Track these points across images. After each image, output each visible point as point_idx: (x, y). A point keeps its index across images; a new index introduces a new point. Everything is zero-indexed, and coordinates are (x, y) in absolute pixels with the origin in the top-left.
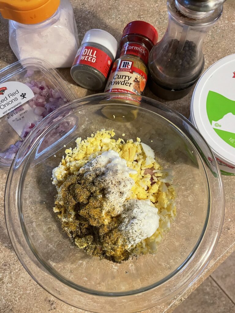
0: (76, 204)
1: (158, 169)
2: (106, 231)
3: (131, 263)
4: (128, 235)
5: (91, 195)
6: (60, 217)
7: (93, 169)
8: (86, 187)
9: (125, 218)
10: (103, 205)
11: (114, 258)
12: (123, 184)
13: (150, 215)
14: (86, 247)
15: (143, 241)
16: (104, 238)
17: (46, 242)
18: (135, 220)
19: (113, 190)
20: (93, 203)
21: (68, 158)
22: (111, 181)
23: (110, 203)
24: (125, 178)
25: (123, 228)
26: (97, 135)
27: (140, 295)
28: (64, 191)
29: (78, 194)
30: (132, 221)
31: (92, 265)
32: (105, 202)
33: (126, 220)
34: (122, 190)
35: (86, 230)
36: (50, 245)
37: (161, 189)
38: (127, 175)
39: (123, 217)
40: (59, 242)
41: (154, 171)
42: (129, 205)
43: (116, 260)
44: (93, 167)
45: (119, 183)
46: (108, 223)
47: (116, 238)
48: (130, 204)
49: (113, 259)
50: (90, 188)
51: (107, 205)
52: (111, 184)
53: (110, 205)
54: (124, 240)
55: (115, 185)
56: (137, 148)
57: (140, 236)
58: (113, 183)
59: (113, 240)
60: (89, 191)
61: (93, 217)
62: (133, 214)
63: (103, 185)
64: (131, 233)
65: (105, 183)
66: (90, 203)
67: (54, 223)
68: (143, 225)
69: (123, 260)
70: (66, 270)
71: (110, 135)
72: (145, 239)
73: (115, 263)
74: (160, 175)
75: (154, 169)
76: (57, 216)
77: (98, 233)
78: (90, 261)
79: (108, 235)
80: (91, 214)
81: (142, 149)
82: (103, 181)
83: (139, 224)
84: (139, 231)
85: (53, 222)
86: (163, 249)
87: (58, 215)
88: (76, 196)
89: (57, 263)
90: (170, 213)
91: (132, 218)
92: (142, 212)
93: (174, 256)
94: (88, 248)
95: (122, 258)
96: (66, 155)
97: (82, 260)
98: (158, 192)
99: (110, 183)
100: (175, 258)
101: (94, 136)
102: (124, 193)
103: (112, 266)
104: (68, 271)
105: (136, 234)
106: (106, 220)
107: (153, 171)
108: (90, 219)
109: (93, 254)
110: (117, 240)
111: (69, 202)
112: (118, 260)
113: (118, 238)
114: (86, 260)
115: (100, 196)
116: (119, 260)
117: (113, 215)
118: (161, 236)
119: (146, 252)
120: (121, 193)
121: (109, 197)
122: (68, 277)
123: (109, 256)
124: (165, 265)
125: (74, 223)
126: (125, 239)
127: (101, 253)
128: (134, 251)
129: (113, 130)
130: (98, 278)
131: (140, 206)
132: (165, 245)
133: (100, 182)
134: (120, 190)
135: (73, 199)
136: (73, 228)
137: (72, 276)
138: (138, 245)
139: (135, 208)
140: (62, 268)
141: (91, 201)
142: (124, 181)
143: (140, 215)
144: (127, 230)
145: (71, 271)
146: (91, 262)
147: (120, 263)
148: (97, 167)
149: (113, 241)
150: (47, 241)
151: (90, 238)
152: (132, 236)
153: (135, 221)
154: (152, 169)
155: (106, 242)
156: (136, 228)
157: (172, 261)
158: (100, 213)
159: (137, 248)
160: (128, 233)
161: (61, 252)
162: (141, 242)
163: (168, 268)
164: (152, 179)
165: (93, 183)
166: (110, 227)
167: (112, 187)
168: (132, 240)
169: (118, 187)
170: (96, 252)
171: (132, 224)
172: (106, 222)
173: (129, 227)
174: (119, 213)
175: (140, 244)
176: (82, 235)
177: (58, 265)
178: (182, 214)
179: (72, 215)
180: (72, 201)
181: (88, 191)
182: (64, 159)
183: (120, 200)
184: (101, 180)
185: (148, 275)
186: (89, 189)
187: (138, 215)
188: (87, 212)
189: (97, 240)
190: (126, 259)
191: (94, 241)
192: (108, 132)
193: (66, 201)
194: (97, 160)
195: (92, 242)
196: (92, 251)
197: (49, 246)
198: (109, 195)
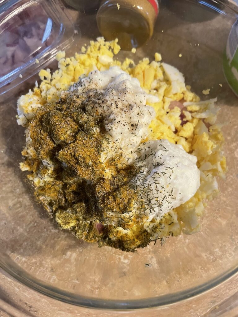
0: (54, 148)
1: (192, 101)
2: (108, 189)
3: (150, 254)
4: (148, 194)
5: (80, 129)
6: (31, 178)
7: (84, 91)
8: (71, 114)
9: (140, 167)
10: (101, 146)
11: (123, 244)
12: (136, 110)
13: (186, 163)
14: (74, 227)
15: (172, 213)
16: (103, 200)
17: (13, 224)
18: (160, 167)
19: (120, 117)
20: (84, 141)
21: (43, 85)
22: (116, 102)
23: (114, 143)
24: (139, 102)
25: (138, 183)
26: (91, 49)
27: (166, 308)
28: (34, 126)
29: (56, 125)
30: (155, 170)
31: (88, 258)
32: (105, 140)
33: (145, 170)
34: (135, 120)
35: (74, 196)
36: (19, 228)
37: (197, 130)
38: (143, 99)
39: (138, 165)
40: (34, 224)
41: (185, 104)
42: (147, 149)
43: (126, 246)
44: (83, 87)
45: (130, 107)
46: (110, 176)
47: (127, 199)
48: (149, 147)
49: (121, 244)
50: (77, 116)
51: (108, 145)
52: (115, 107)
53: (115, 147)
54: (142, 205)
55: (122, 109)
56: (156, 71)
57: (169, 199)
58: (118, 106)
59: (121, 203)
60: (77, 121)
61: (84, 162)
62: (156, 159)
63: (100, 110)
64: (155, 192)
65: (104, 105)
66: (78, 141)
67: (26, 195)
68: (176, 178)
69: (139, 247)
70: (43, 268)
71: (113, 51)
72: (177, 208)
73: (125, 253)
74: (196, 108)
75: (186, 101)
76: (27, 178)
77: (93, 194)
78: (84, 251)
79: (111, 195)
80: (79, 156)
81: (164, 73)
82: (100, 101)
83: (167, 175)
84: (169, 189)
85: (24, 194)
86: (202, 231)
87: (28, 176)
88: (53, 131)
89: (29, 255)
90: (217, 166)
91: (155, 166)
92: (172, 156)
93: (220, 241)
94: (79, 228)
95: (137, 243)
96: (42, 81)
97: (70, 251)
98: (193, 135)
99: (114, 105)
100: (222, 244)
101: (86, 51)
102: (138, 126)
103: (120, 258)
104: (46, 269)
105: (163, 192)
106: (107, 171)
107: (182, 104)
108: (77, 166)
109: (86, 238)
110: (129, 202)
111: (42, 145)
112: (130, 245)
113: (129, 200)
114: (77, 250)
115: (96, 130)
116: (133, 247)
117: (120, 166)
118: (204, 204)
119: (178, 231)
120: (134, 126)
121: (112, 128)
122: (47, 280)
123: (114, 241)
124: (206, 256)
125: (53, 185)
126: (142, 202)
127: (100, 237)
128: (157, 229)
129: (117, 40)
130: (96, 280)
131: (168, 148)
132: (205, 225)
133: (96, 103)
134: (132, 120)
135: (48, 138)
136: (52, 195)
137: (55, 277)
138: (164, 220)
139: (158, 150)
140: (38, 264)
141: (79, 137)
142: (138, 106)
143: (169, 160)
144: (146, 186)
145: (52, 269)
146: (86, 254)
147: (133, 251)
148: (90, 87)
149: (121, 205)
150: (15, 223)
151: (81, 207)
152: (156, 196)
153: (161, 169)
154: (183, 100)
155: (109, 206)
156: (162, 181)
157: (217, 250)
158: (96, 155)
159: (163, 225)
160: (149, 190)
161: (36, 239)
162: (169, 214)
163: (211, 261)
164: (182, 116)
165: (83, 108)
166: (116, 184)
167: (118, 112)
168: (155, 204)
169: (128, 113)
170: (91, 235)
171: (156, 175)
172: (108, 173)
173: (150, 180)
174: (130, 161)
175: (168, 217)
176: (67, 204)
177: (32, 260)
178: (230, 177)
179: (48, 169)
180: (47, 142)
181: (74, 121)
182: (39, 87)
183: (131, 139)
184: (97, 101)
185: (179, 274)
186: (75, 118)
187: (165, 160)
188: (71, 153)
189: (92, 209)
190: (144, 244)
191: (88, 212)
192: (108, 43)
193: (37, 144)
194: (91, 78)
195: (84, 213)
196: (85, 233)
197: (17, 230)
198: (112, 126)
